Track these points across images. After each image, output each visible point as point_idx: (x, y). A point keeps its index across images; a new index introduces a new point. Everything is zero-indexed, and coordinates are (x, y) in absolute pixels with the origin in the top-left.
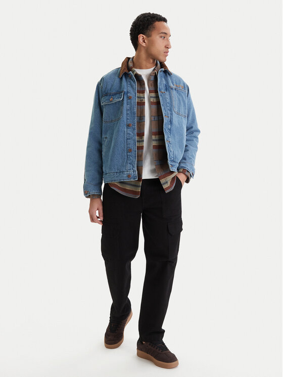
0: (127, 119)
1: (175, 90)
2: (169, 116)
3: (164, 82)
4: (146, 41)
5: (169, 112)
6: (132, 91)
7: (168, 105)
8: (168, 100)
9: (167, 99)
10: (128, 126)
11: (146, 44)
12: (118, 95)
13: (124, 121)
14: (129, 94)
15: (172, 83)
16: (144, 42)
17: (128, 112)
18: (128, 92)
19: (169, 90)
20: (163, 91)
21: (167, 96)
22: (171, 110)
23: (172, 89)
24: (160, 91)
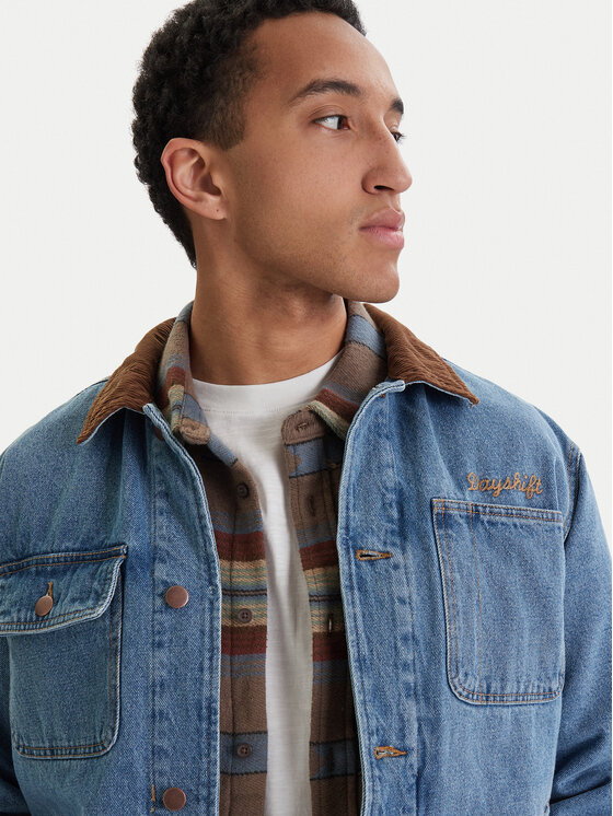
0: (157, 752)
1: (474, 518)
2: (413, 741)
3: (392, 477)
4: (218, 181)
5: (412, 710)
6: (181, 546)
7: (407, 655)
8: (411, 619)
9: (403, 611)
10: (160, 803)
11: (225, 204)
12: (83, 574)
13: (128, 770)
14: (161, 571)
15: (455, 468)
16: (207, 186)
17: (162, 703)
18: (155, 556)
19: (422, 537)
20: (374, 544)
21: (408, 588)
22: (426, 693)
23: (445, 521)
24: (354, 546)
